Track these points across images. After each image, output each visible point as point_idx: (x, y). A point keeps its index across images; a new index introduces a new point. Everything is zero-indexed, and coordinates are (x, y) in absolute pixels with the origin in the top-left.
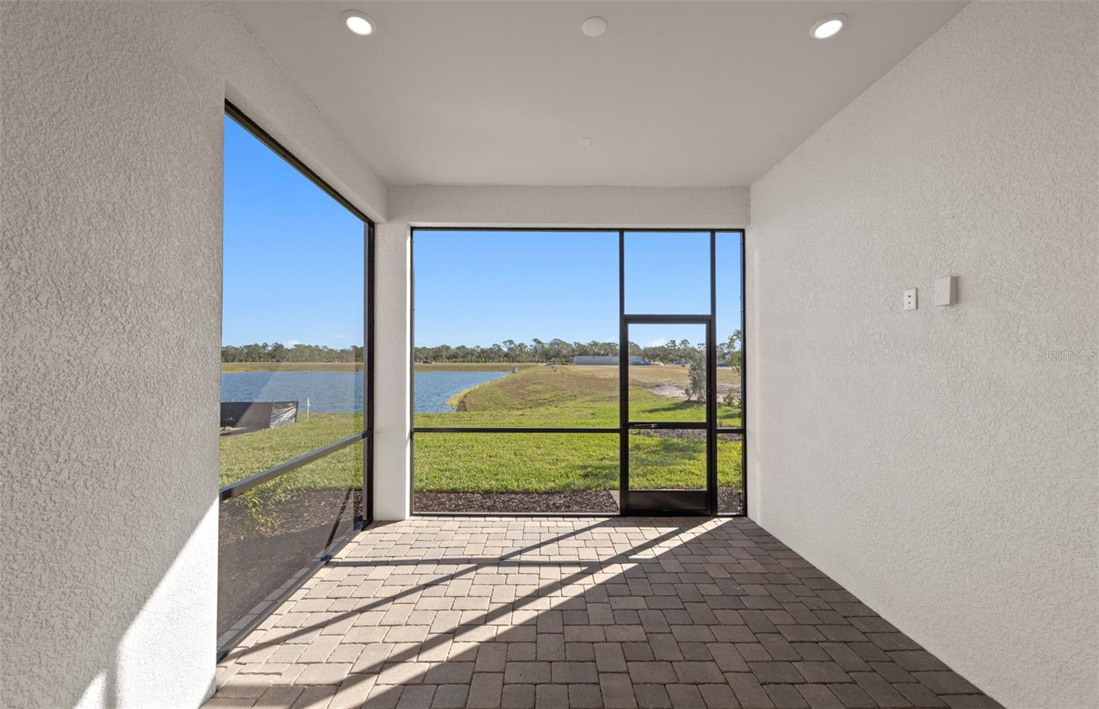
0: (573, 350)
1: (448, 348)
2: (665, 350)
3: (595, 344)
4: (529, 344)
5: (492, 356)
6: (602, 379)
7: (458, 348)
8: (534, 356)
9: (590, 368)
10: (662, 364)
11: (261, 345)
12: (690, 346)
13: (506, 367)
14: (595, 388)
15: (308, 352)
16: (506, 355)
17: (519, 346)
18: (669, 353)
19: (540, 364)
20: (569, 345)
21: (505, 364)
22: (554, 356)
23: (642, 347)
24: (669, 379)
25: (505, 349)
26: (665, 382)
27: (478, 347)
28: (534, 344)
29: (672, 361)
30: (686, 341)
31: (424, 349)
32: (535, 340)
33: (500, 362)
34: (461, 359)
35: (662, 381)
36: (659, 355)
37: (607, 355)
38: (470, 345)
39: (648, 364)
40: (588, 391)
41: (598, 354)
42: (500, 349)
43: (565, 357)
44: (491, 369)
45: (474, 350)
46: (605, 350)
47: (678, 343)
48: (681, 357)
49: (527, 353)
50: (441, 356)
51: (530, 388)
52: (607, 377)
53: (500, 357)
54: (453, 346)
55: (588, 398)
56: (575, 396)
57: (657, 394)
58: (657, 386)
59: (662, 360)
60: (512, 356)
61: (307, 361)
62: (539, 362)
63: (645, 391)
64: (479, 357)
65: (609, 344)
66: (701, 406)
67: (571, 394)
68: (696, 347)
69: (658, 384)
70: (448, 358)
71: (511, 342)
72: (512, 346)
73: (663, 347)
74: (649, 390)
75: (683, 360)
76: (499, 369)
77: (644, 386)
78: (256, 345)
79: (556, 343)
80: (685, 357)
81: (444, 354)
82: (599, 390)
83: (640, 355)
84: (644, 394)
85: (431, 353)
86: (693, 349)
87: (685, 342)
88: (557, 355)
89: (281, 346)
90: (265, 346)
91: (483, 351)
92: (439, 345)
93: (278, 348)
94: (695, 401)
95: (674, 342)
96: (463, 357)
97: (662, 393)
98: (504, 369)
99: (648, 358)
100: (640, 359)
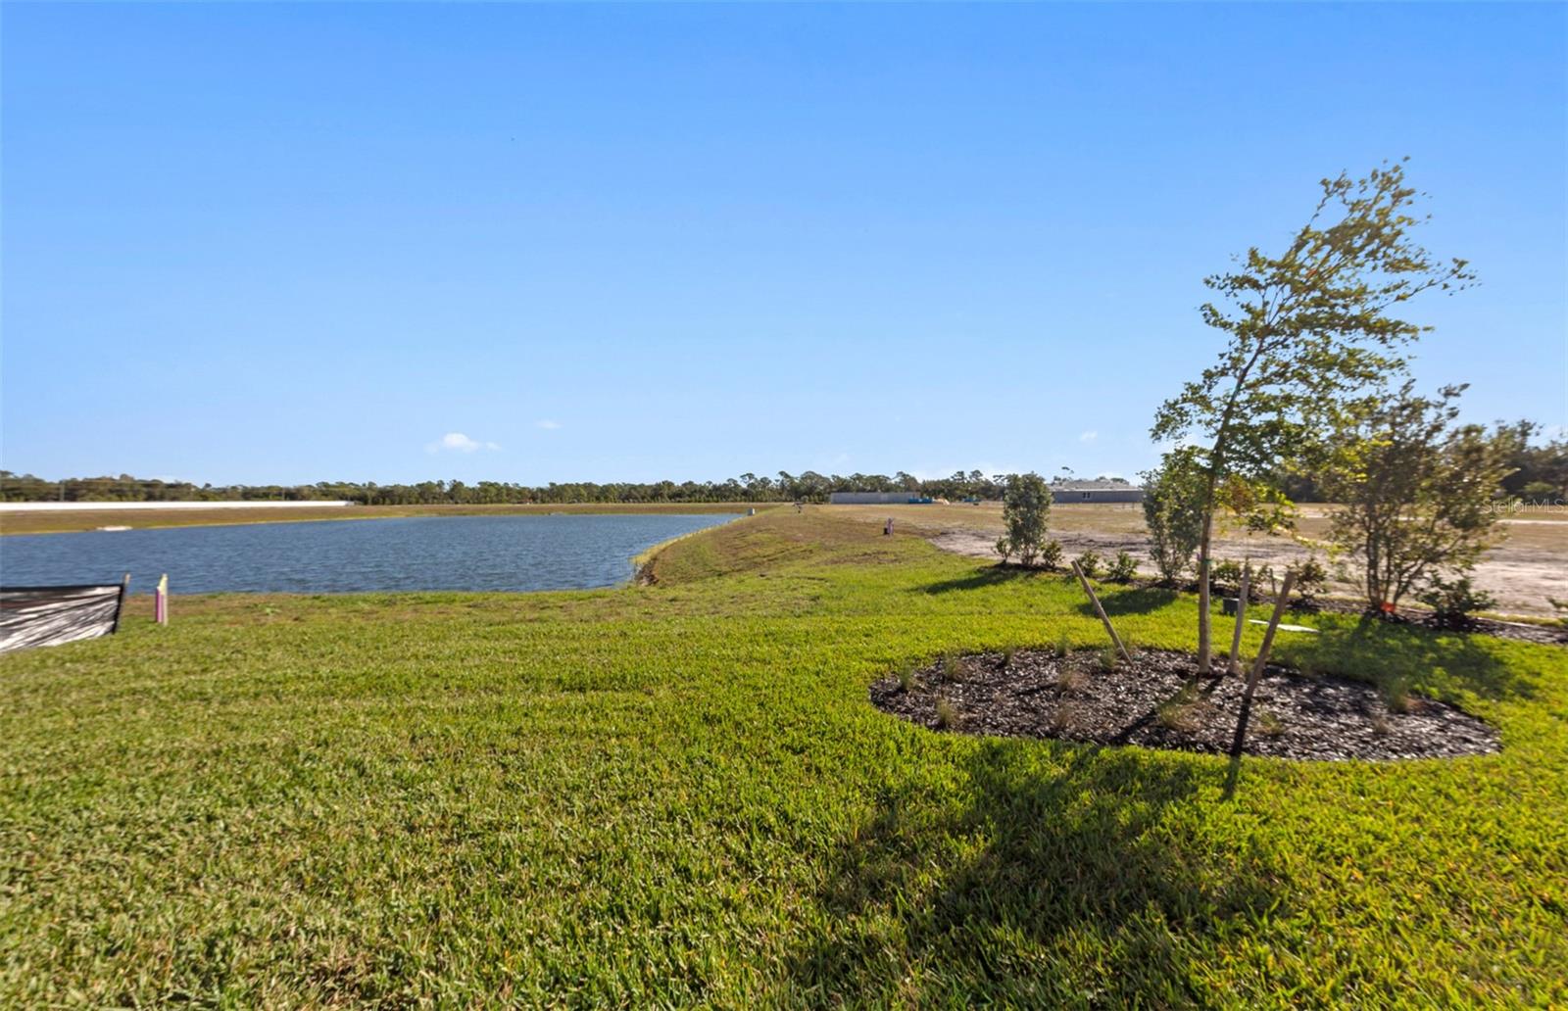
0: (831, 486)
1: (670, 485)
2: (951, 484)
3: (859, 477)
4: (775, 479)
5: (727, 494)
6: (859, 524)
7: (685, 485)
8: (780, 494)
9: (849, 508)
10: (947, 502)
11: (436, 482)
12: (983, 478)
13: (742, 507)
14: (846, 538)
15: (493, 491)
16: (745, 493)
17: (762, 480)
18: (957, 489)
19: (786, 504)
20: (825, 480)
21: (743, 503)
22: (805, 494)
23: (920, 481)
24: (959, 523)
25: (744, 486)
26: (954, 527)
27: (710, 483)
28: (780, 478)
29: (960, 498)
30: (978, 472)
31: (642, 486)
32: (782, 473)
33: (736, 501)
34: (687, 498)
35: (949, 526)
36: (943, 491)
37: (875, 491)
38: (700, 480)
39: (929, 502)
40: (833, 544)
41: (863, 490)
42: (737, 486)
43: (819, 494)
44: (722, 510)
45: (704, 487)
46: (872, 484)
47: (967, 475)
48: (972, 493)
49: (772, 490)
50: (661, 495)
51: (751, 538)
52: (868, 521)
53: (737, 495)
54: (678, 482)
55: (829, 555)
56: (811, 551)
57: (943, 547)
58: (942, 534)
59: (946, 497)
60: (754, 493)
61: (492, 502)
62: (786, 501)
63: (923, 542)
64: (710, 495)
65: (877, 477)
66: (1032, 576)
67: (805, 548)
68: (991, 480)
69: (945, 531)
70: (670, 498)
71: (751, 476)
72: (752, 481)
73: (948, 480)
74: (931, 540)
75: (975, 497)
76: (732, 510)
77: (922, 534)
78: (430, 483)
79: (811, 478)
80: (977, 492)
81: (666, 492)
82: (850, 541)
83: (918, 490)
84: (922, 548)
85: (649, 492)
86: (987, 482)
87: (976, 474)
88: (810, 491)
89: (461, 484)
90: (441, 484)
91: (716, 488)
92: (660, 481)
93: (457, 486)
94: (1017, 567)
95: (961, 473)
96: (690, 496)
97: (951, 547)
98: (739, 511)
99: (929, 495)
100: (917, 496)
